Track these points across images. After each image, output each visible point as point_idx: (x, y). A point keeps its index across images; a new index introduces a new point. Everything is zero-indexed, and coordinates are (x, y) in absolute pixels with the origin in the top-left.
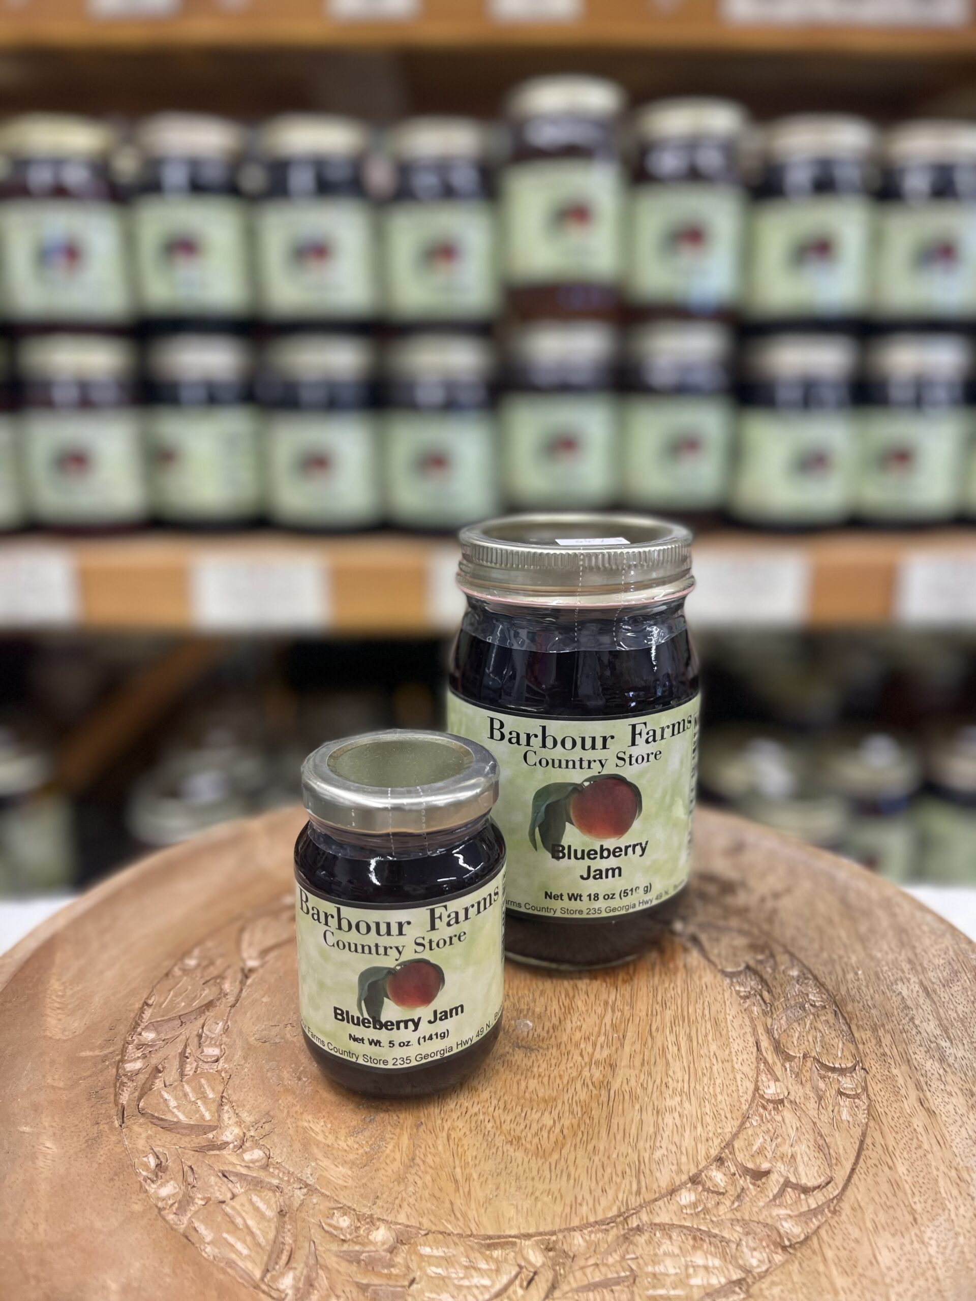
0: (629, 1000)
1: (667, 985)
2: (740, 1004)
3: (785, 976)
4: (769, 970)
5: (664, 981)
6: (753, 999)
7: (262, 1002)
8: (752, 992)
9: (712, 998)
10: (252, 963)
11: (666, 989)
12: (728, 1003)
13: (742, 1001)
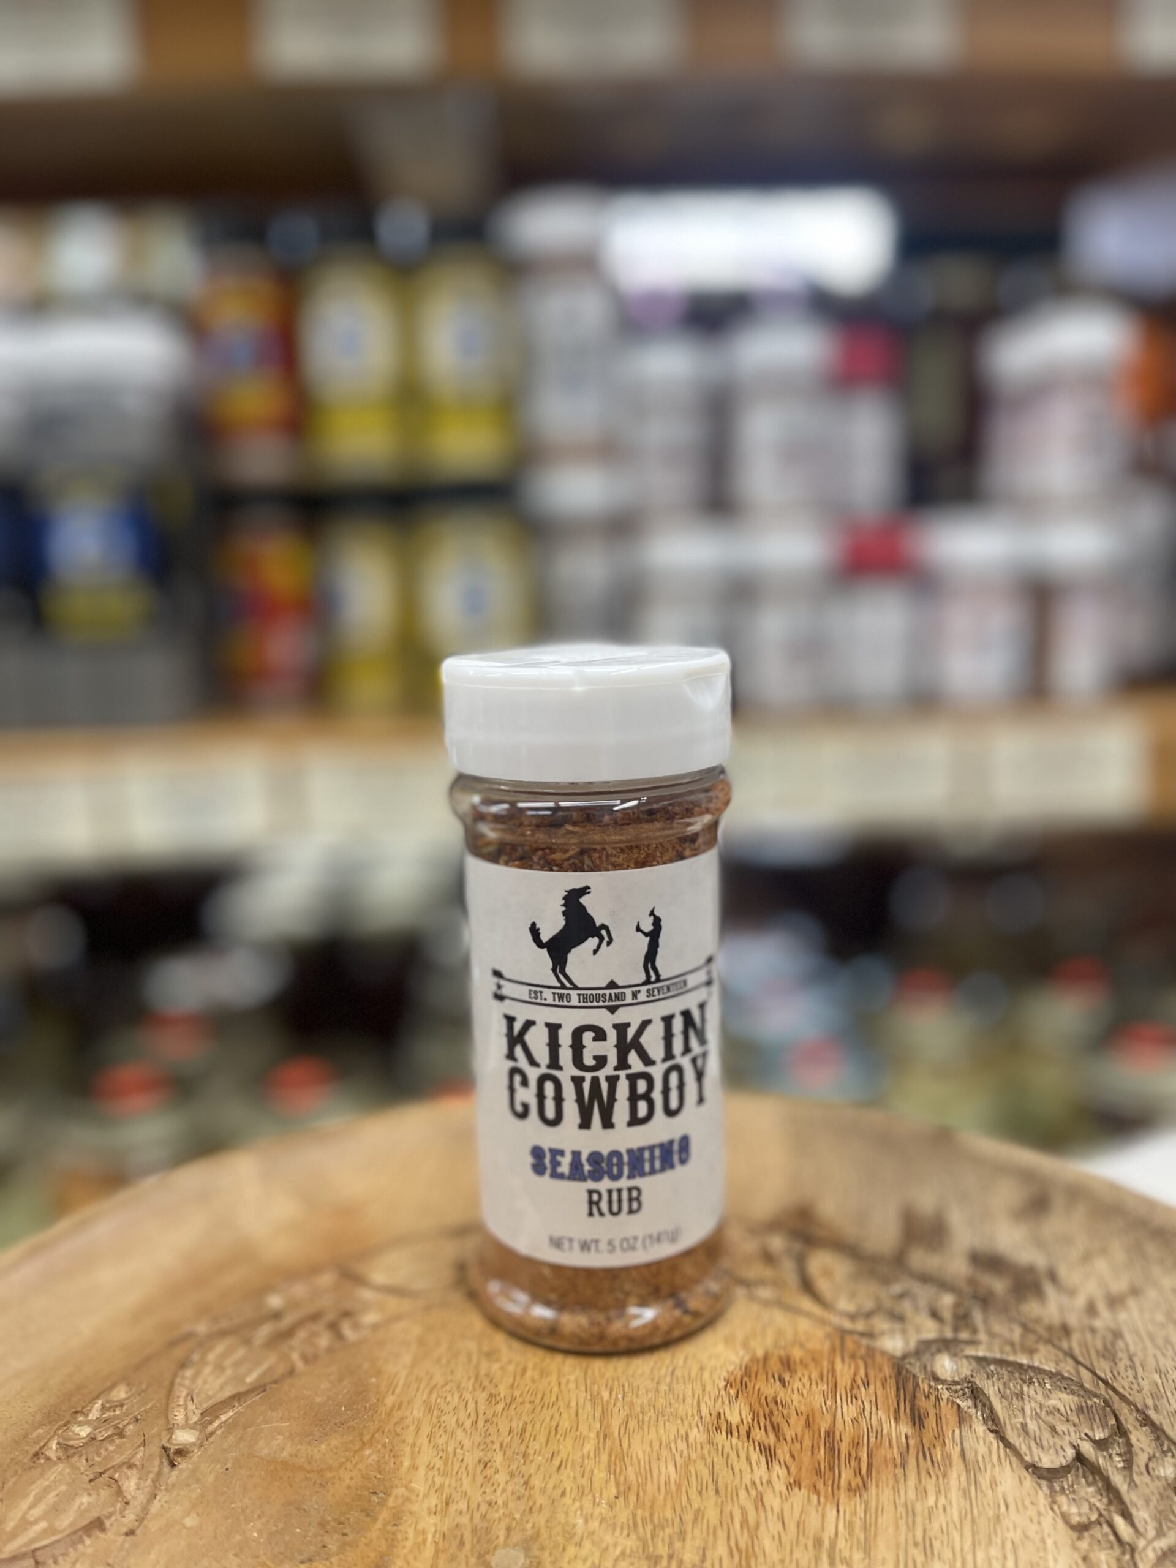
0: (862, 1536)
1: (931, 1501)
2: (1075, 1548)
3: (1152, 1479)
4: (1118, 1461)
5: (926, 1492)
6: (1097, 1532)
7: (184, 1526)
8: (1094, 1517)
9: (1019, 1530)
10: (184, 1437)
11: (930, 1511)
12: (1049, 1542)
13: (1075, 1535)
